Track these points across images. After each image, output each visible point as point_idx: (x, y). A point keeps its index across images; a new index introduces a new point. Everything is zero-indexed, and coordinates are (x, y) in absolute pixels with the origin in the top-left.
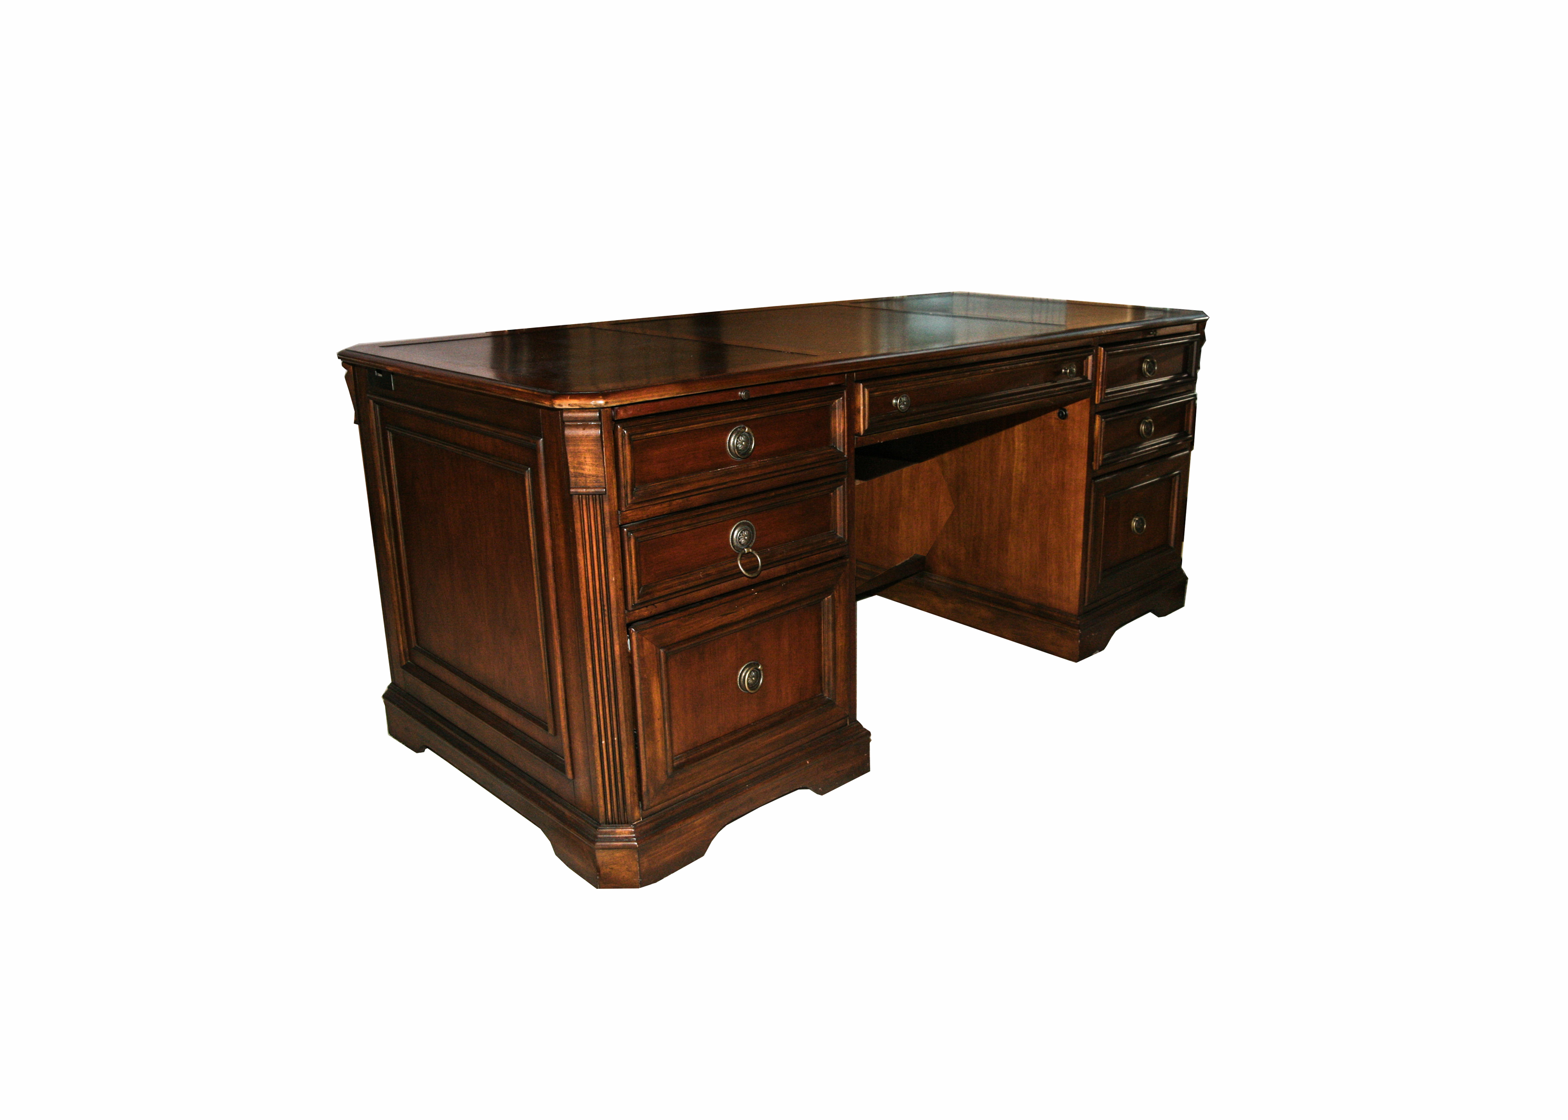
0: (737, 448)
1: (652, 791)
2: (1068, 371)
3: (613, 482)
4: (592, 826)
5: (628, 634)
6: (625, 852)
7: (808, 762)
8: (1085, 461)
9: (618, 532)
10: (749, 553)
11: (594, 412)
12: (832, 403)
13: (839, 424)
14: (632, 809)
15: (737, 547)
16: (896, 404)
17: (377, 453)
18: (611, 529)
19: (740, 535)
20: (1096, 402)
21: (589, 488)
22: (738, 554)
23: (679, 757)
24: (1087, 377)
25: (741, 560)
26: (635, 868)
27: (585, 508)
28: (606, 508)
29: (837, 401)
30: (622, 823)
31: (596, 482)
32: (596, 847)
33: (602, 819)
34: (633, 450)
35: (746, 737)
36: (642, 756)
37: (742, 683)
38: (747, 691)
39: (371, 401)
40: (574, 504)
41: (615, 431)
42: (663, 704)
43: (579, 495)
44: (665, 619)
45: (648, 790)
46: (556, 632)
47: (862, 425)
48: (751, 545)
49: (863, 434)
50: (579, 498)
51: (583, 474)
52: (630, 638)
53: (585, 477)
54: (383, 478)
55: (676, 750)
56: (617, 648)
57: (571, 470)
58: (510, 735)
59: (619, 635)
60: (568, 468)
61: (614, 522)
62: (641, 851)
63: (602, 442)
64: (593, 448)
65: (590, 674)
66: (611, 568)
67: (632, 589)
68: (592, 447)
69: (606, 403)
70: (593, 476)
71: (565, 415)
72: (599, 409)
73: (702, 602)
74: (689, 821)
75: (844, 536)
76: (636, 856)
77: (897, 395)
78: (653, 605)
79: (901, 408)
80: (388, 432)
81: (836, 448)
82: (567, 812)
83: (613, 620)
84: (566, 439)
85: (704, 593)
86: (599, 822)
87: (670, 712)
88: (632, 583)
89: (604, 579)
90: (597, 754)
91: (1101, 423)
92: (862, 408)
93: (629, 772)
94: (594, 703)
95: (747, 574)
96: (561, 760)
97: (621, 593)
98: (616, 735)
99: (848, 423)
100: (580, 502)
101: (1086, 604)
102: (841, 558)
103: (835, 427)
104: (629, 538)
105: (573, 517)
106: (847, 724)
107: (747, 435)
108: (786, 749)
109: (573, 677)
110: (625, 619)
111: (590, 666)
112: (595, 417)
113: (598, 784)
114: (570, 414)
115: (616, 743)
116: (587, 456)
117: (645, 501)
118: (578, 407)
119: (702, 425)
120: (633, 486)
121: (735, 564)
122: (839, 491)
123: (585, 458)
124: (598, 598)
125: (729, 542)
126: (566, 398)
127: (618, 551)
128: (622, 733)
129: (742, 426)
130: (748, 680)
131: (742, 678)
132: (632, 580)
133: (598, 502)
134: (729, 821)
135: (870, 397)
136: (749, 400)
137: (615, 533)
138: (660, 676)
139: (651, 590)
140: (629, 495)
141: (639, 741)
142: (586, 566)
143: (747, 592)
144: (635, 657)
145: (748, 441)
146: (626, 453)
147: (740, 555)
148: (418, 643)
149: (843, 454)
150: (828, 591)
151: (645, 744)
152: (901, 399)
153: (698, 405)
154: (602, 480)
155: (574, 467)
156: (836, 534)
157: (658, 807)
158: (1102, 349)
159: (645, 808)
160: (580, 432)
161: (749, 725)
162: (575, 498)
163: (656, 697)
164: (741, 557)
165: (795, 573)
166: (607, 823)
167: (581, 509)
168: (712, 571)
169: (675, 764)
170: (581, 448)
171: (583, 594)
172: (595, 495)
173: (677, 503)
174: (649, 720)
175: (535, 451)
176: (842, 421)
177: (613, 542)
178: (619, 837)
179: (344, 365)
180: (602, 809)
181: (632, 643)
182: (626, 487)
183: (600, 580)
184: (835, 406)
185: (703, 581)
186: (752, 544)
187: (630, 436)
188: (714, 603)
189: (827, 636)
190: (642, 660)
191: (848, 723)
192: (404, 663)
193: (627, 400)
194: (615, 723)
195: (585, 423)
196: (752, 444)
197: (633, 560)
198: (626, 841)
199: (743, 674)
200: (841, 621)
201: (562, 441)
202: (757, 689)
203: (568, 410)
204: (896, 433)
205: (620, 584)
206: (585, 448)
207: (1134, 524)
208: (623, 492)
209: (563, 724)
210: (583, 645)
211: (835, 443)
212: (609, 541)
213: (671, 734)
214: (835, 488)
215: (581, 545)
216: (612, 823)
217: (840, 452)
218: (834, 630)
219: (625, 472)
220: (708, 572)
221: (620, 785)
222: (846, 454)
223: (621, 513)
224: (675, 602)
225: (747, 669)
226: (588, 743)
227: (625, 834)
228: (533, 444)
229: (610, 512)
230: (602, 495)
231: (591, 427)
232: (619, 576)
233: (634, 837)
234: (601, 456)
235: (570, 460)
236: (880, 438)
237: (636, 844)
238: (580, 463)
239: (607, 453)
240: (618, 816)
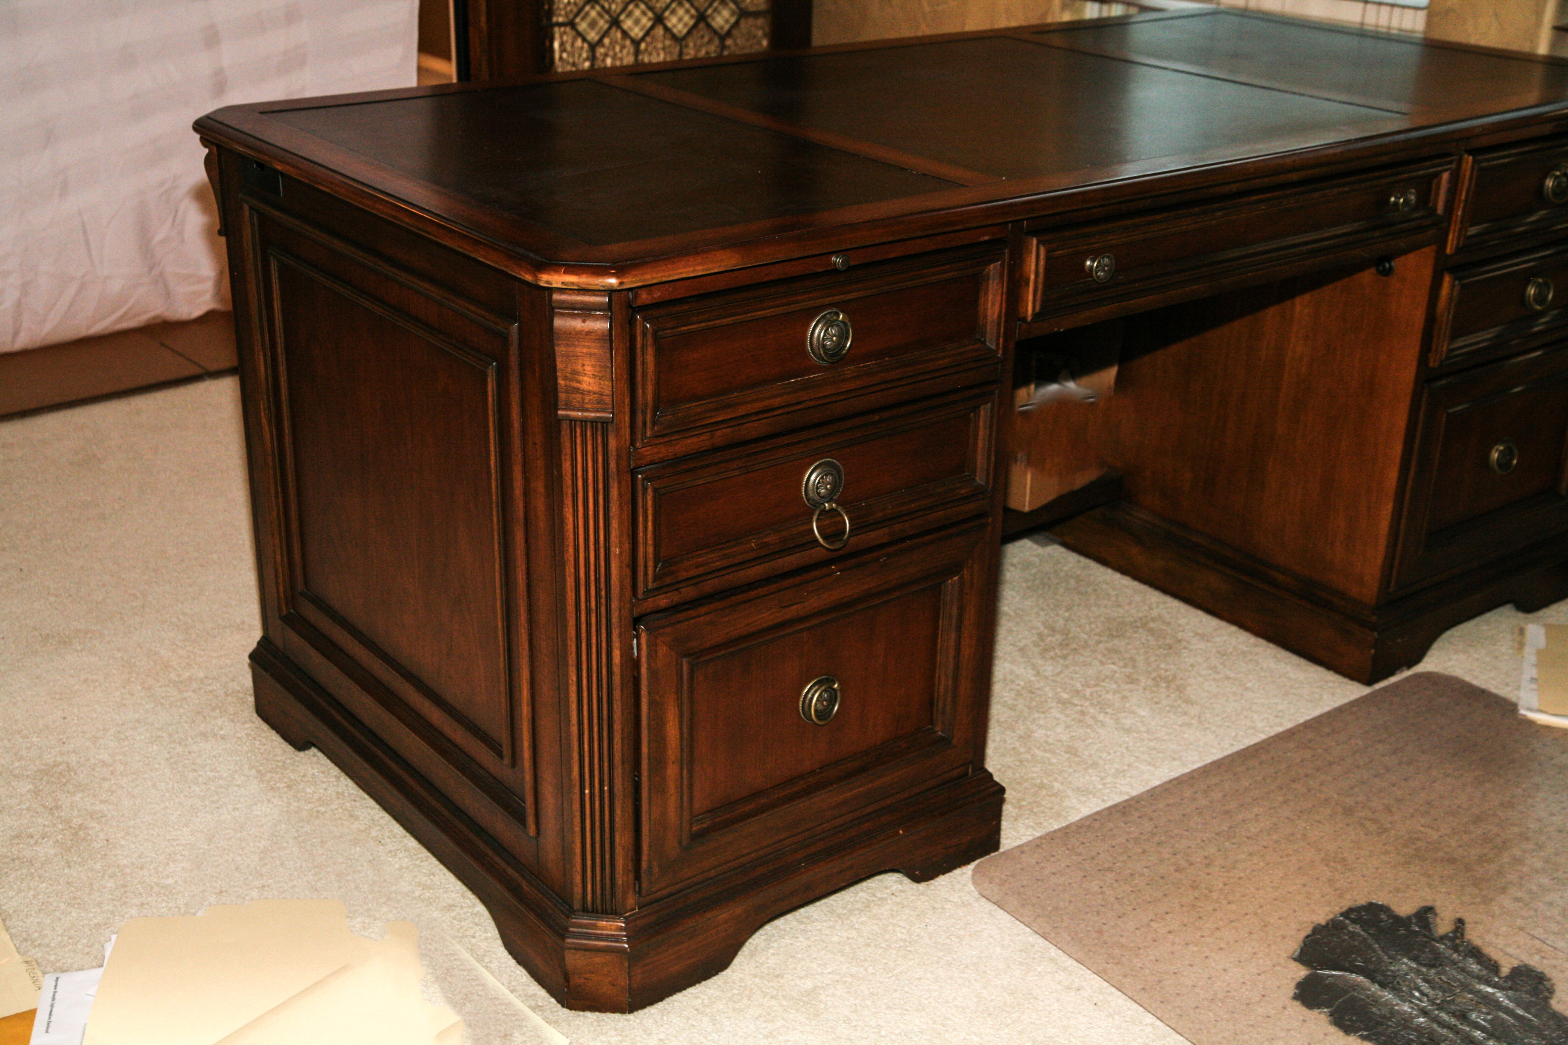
0: (824, 346)
1: (656, 869)
2: (1402, 200)
3: (624, 403)
4: (562, 912)
5: (635, 629)
6: (609, 957)
7: (901, 832)
8: (1416, 350)
9: (629, 479)
10: (832, 510)
11: (601, 296)
12: (984, 270)
13: (993, 305)
14: (625, 893)
15: (813, 500)
16: (1091, 267)
17: (252, 287)
18: (618, 475)
19: (819, 482)
20: (1448, 251)
21: (587, 410)
22: (815, 510)
23: (701, 820)
24: (1436, 210)
25: (818, 520)
26: (623, 982)
27: (579, 441)
28: (613, 443)
29: (992, 266)
30: (607, 913)
31: (598, 403)
32: (566, 945)
33: (577, 905)
34: (659, 352)
35: (808, 792)
36: (645, 818)
37: (806, 709)
38: (812, 720)
39: (246, 207)
40: (563, 433)
41: (631, 322)
42: (681, 740)
43: (571, 421)
44: (692, 613)
45: (650, 867)
46: (523, 618)
47: (1030, 306)
48: (835, 498)
49: (1032, 319)
50: (571, 424)
51: (578, 389)
52: (638, 637)
53: (582, 394)
54: (262, 328)
55: (697, 805)
56: (616, 654)
57: (561, 382)
58: (442, 752)
59: (620, 635)
60: (555, 378)
61: (624, 463)
62: (633, 958)
63: (611, 342)
64: (596, 351)
65: (573, 689)
66: (614, 534)
67: (646, 567)
68: (595, 349)
69: (621, 283)
70: (594, 393)
71: (556, 297)
72: (610, 292)
73: (751, 585)
74: (708, 915)
75: (987, 482)
76: (626, 964)
77: (1095, 254)
78: (677, 590)
79: (1098, 277)
80: (272, 258)
81: (984, 343)
82: (524, 884)
83: (613, 611)
84: (555, 336)
85: (756, 571)
86: (571, 907)
87: (691, 752)
88: (645, 557)
89: (602, 551)
90: (576, 806)
91: (1453, 287)
92: (1032, 277)
93: (623, 839)
94: (576, 732)
95: (825, 545)
96: (519, 804)
97: (628, 571)
98: (606, 782)
99: (1008, 300)
100: (572, 430)
101: (1391, 590)
102: (979, 516)
103: (986, 310)
104: (645, 489)
105: (560, 452)
106: (967, 774)
107: (841, 324)
108: (869, 809)
109: (546, 688)
110: (631, 610)
111: (573, 678)
112: (602, 303)
113: (575, 853)
114: (564, 297)
115: (606, 795)
116: (587, 363)
117: (673, 433)
118: (575, 287)
119: (767, 312)
120: (655, 409)
121: (806, 527)
122: (984, 411)
123: (583, 365)
124: (592, 578)
125: (800, 491)
126: (557, 272)
127: (627, 509)
128: (616, 781)
129: (835, 310)
130: (816, 704)
131: (807, 701)
132: (645, 553)
133: (599, 433)
134: (770, 916)
135: (1048, 259)
136: (850, 269)
137: (624, 483)
138: (679, 698)
139: (673, 568)
140: (649, 424)
141: (641, 793)
142: (576, 527)
143: (825, 571)
144: (644, 670)
145: (843, 337)
146: (648, 359)
147: (817, 513)
148: (306, 584)
149: (996, 352)
150: (954, 568)
151: (650, 798)
152: (1099, 262)
153: (766, 279)
154: (608, 399)
155: (566, 377)
156: (974, 479)
157: (665, 892)
158: (1471, 158)
159: (644, 892)
160: (577, 324)
161: (812, 773)
162: (565, 426)
163: (672, 731)
164: (819, 515)
165: (903, 540)
166: (585, 910)
167: (573, 442)
168: (772, 538)
169: (694, 829)
170: (578, 350)
171: (570, 570)
172: (596, 422)
173: (721, 435)
174: (659, 763)
175: (505, 339)
176: (998, 298)
177: (620, 495)
178: (601, 934)
179: (205, 142)
180: (578, 890)
181: (640, 645)
182: (644, 413)
183: (597, 551)
184: (988, 274)
185: (752, 555)
186: (838, 494)
187: (655, 333)
188: (773, 587)
189: (947, 641)
190: (654, 674)
191: (970, 771)
192: (284, 612)
193: (653, 278)
194: (606, 764)
195: (586, 311)
196: (847, 339)
197: (650, 524)
198: (612, 941)
199: (810, 696)
200: (971, 614)
201: (549, 335)
202: (830, 719)
203: (561, 290)
204: (1084, 317)
205: (627, 558)
206: (585, 350)
207: (1495, 455)
208: (639, 417)
209: (527, 754)
210: (565, 646)
211: (984, 334)
212: (614, 493)
213: (691, 786)
214: (978, 407)
215: (570, 496)
216: (593, 912)
217: (991, 349)
218: (959, 628)
219: (644, 389)
220: (765, 540)
221: (607, 856)
222: (1000, 352)
223: (634, 451)
224: (710, 585)
225: (817, 687)
226: (562, 789)
227: (611, 930)
228: (504, 330)
229: (618, 450)
230: (607, 423)
231: (597, 318)
232: (627, 546)
233: (625, 936)
234: (609, 365)
235: (560, 365)
236: (1062, 324)
237: (626, 946)
238: (575, 372)
239: (619, 358)
240: (602, 901)
